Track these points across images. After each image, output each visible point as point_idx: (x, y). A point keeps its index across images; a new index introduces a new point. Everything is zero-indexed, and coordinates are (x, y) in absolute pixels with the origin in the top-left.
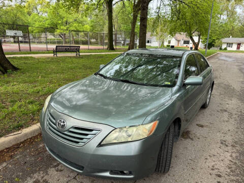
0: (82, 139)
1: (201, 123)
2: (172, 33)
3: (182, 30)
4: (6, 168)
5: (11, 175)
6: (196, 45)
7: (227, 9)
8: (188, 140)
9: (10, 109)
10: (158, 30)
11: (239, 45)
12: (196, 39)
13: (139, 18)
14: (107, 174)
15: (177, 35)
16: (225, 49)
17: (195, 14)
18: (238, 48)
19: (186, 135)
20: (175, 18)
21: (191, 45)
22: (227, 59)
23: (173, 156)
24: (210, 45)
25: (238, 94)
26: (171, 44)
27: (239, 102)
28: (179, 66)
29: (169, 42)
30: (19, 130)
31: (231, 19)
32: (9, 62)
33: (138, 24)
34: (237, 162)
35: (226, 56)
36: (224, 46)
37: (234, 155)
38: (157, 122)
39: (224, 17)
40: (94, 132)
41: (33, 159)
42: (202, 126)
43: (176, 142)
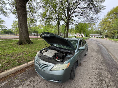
0: (45, 68)
1: (85, 61)
2: (76, 33)
3: (78, 32)
4: (22, 75)
5: (23, 78)
6: (82, 36)
7: (91, 26)
8: (81, 67)
9: (28, 55)
10: (72, 32)
11: (95, 36)
12: (82, 35)
13: (66, 29)
14: (53, 81)
15: (77, 34)
16: (91, 37)
17: (82, 28)
18: (94, 37)
19: (80, 65)
20: (76, 29)
21: (81, 36)
22: (92, 40)
23: (76, 73)
24: (86, 36)
25: (96, 51)
26: (75, 36)
27: (96, 53)
28: (77, 43)
29: (75, 35)
30: (29, 62)
31: (92, 29)
32: (31, 41)
33: (66, 30)
34: (98, 76)
35: (91, 39)
36: (90, 36)
37: (97, 73)
38: (70, 63)
39: (90, 29)
40: (48, 66)
41: (31, 72)
42: (85, 62)
43: (77, 67)
